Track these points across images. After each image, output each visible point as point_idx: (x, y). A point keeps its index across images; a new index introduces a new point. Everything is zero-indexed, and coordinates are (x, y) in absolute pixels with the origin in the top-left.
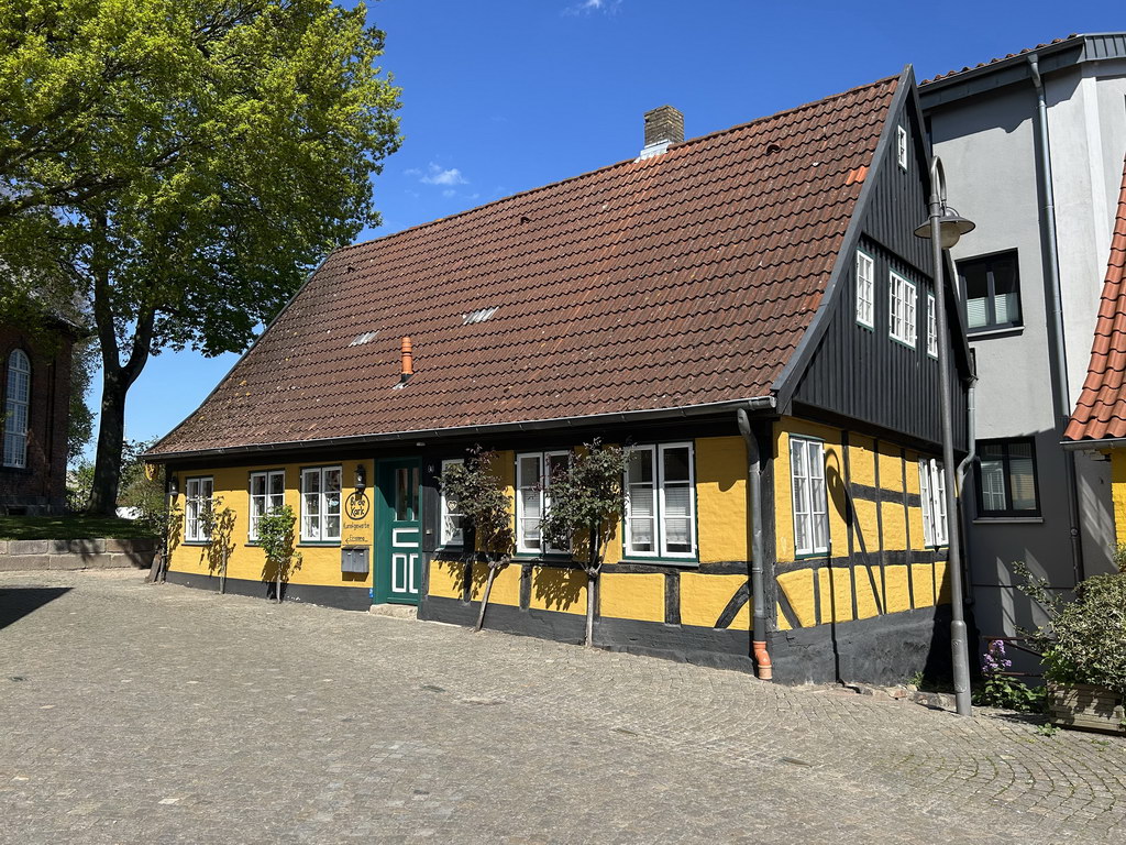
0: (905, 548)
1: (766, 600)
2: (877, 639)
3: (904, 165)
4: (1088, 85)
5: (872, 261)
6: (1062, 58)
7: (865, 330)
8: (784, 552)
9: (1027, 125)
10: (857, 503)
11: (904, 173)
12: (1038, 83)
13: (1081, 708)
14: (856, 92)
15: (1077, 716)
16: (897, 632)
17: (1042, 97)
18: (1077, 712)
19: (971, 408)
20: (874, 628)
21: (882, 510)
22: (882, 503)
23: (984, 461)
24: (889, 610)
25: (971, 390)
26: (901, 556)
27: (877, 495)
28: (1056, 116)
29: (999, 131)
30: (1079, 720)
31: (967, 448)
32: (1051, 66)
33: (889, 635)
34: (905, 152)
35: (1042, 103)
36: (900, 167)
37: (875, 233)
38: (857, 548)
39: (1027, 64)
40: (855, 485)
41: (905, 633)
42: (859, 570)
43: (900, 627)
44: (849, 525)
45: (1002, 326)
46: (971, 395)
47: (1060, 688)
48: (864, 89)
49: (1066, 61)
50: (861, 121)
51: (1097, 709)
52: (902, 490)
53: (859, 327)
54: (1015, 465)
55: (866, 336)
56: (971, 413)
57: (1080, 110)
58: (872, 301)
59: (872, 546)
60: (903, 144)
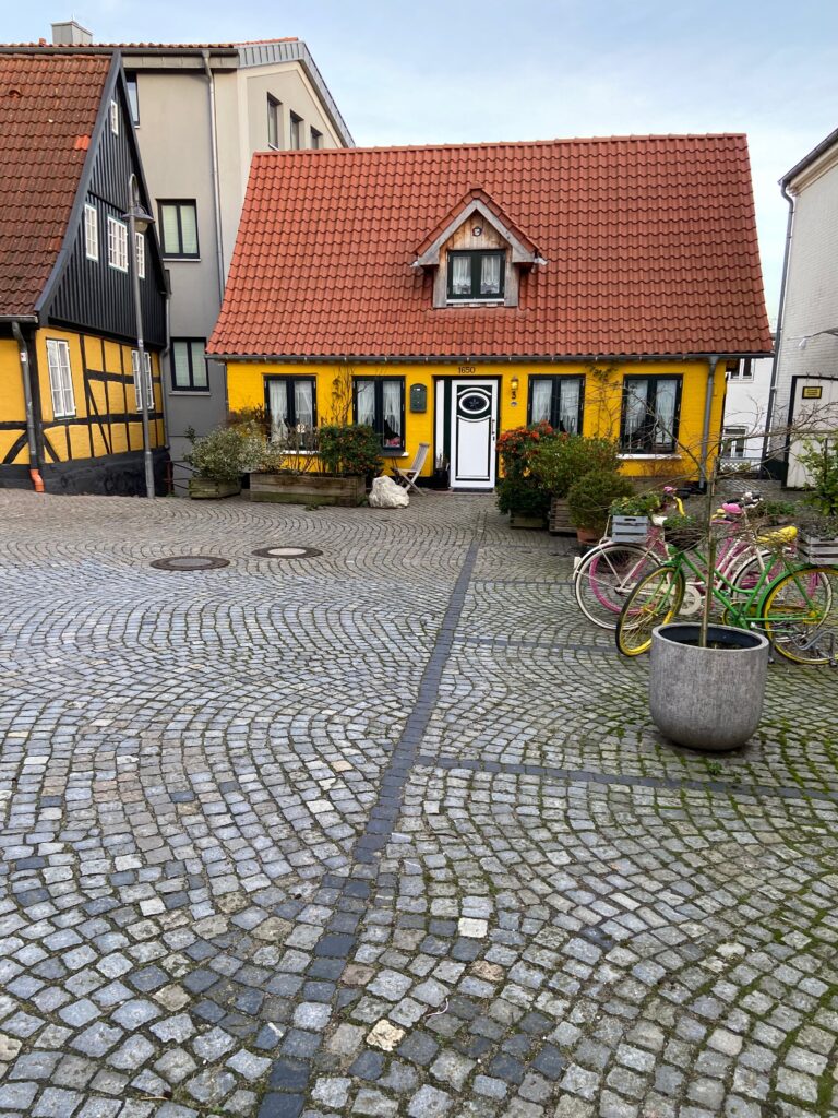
0: (124, 412)
1: (37, 445)
2: (107, 469)
3: (116, 131)
5: (95, 210)
6: (224, 60)
7: (92, 262)
8: (47, 416)
10: (93, 383)
11: (116, 138)
12: (209, 74)
16: (120, 466)
19: (168, 314)
20: (105, 462)
21: (108, 387)
22: (108, 382)
24: (114, 451)
25: (167, 301)
26: (121, 417)
27: (104, 376)
31: (165, 343)
32: (218, 63)
34: (117, 122)
35: (212, 90)
36: (113, 134)
37: (97, 189)
38: (93, 412)
39: (202, 56)
40: (90, 371)
41: (125, 465)
42: (94, 426)
43: (121, 462)
44: (87, 398)
45: (188, 256)
46: (167, 304)
49: (228, 63)
52: (121, 373)
53: (88, 261)
55: (93, 267)
56: (167, 318)
58: (96, 241)
59: (102, 411)
60: (115, 114)
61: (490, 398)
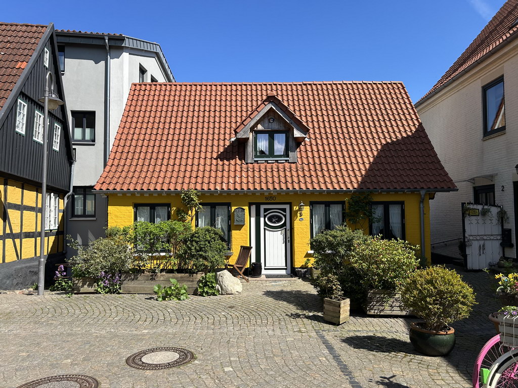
0: (34, 231)
2: (15, 270)
3: (47, 66)
4: (125, 55)
5: (26, 105)
6: (117, 42)
7: (20, 135)
9: (103, 63)
10: (10, 211)
11: (47, 69)
12: (108, 48)
13: (83, 286)
14: (27, 26)
15: (81, 289)
16: (26, 267)
17: (109, 54)
18: (81, 287)
19: (72, 173)
20: (14, 266)
21: (24, 215)
22: (24, 211)
23: (76, 195)
24: (23, 257)
25: (73, 165)
26: (31, 234)
27: (21, 208)
28: (113, 63)
29: (92, 62)
30: (82, 290)
31: (69, 189)
32: (113, 43)
33: (21, 268)
34: (48, 60)
35: (109, 56)
36: (45, 66)
37: (29, 93)
38: (8, 231)
39: (104, 39)
40: (9, 203)
41: (30, 267)
42: (8, 241)
43: (28, 265)
44: (5, 221)
45: (87, 141)
46: (73, 167)
47: (76, 280)
48: (31, 26)
49: (118, 43)
50: (27, 40)
51: (88, 286)
52: (35, 206)
53: (17, 133)
54: (88, 197)
55: (20, 137)
56: (72, 175)
57: (122, 64)
58: (25, 122)
59: (16, 230)
60: (47, 56)
61: (285, 216)
